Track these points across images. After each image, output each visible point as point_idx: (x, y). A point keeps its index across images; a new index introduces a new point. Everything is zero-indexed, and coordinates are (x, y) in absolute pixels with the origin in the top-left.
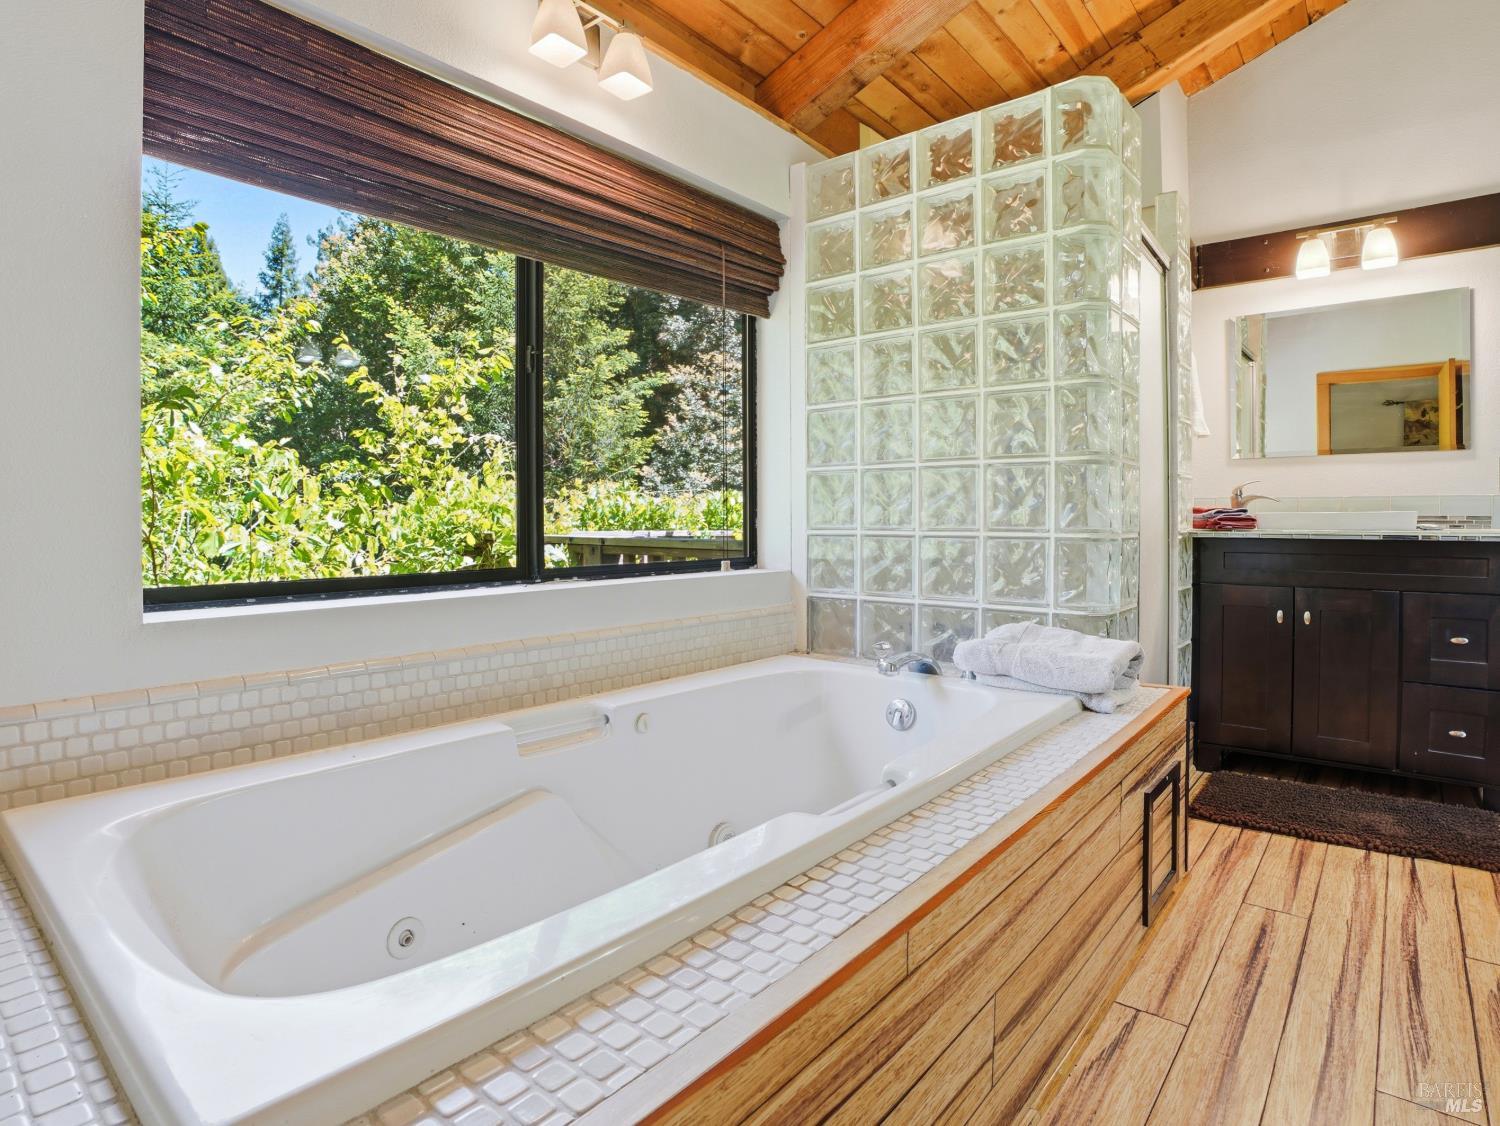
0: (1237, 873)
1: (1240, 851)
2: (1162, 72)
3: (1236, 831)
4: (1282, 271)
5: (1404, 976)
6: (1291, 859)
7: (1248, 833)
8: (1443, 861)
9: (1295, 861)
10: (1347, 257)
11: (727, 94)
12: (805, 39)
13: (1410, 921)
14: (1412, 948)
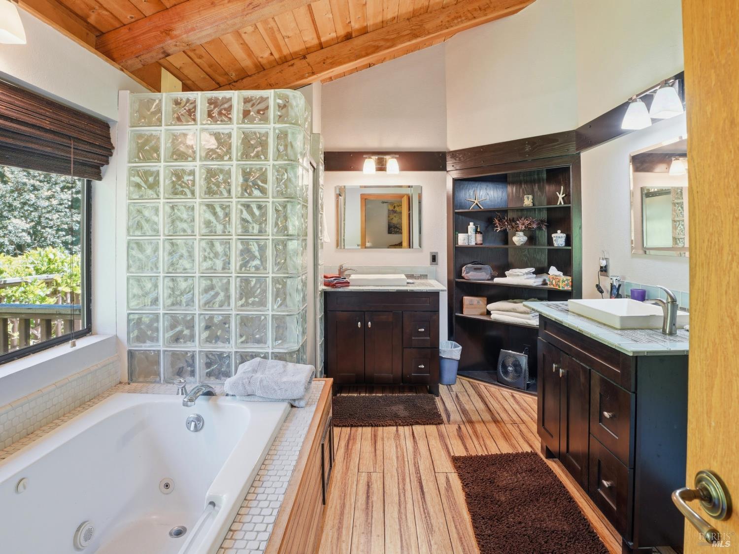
0: (353, 455)
1: (352, 441)
2: (315, 76)
3: (349, 429)
4: (358, 168)
5: (419, 490)
6: (371, 440)
7: (354, 429)
8: (421, 424)
9: (373, 441)
10: (381, 167)
11: (78, 43)
12: (133, 20)
13: (416, 461)
14: (419, 475)
